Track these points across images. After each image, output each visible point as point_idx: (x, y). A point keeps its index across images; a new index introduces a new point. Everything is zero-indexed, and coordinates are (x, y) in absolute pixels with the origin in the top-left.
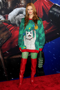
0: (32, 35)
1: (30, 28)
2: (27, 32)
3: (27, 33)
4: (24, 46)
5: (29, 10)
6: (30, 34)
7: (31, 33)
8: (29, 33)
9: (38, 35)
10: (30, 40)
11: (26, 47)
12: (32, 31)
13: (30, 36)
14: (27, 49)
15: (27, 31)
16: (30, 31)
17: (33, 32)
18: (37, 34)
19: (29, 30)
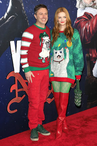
0: (62, 55)
1: (59, 45)
2: (55, 51)
3: (55, 53)
4: (50, 72)
5: (60, 18)
6: (60, 54)
7: (61, 52)
8: (58, 52)
9: (72, 56)
10: (59, 62)
11: (53, 74)
12: (62, 50)
13: (60, 56)
14: (55, 76)
15: (56, 49)
16: (60, 50)
17: (65, 51)
18: (70, 53)
19: (58, 48)
